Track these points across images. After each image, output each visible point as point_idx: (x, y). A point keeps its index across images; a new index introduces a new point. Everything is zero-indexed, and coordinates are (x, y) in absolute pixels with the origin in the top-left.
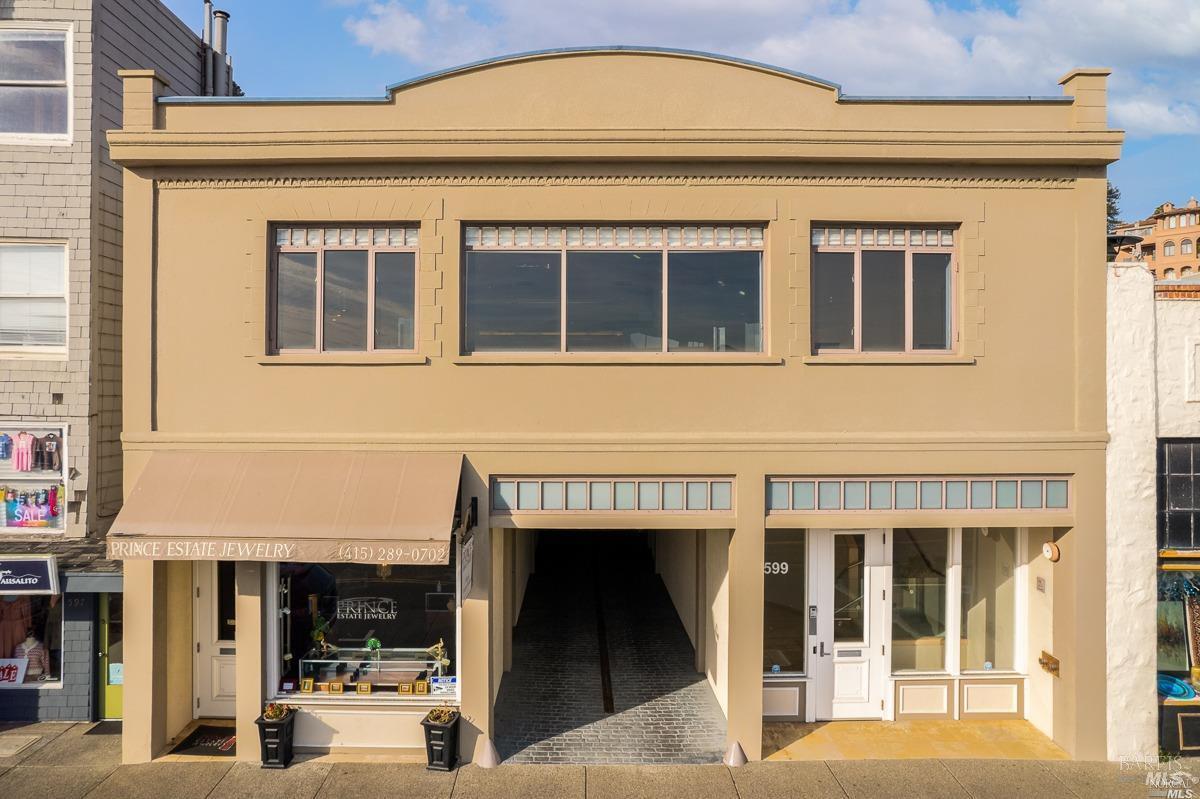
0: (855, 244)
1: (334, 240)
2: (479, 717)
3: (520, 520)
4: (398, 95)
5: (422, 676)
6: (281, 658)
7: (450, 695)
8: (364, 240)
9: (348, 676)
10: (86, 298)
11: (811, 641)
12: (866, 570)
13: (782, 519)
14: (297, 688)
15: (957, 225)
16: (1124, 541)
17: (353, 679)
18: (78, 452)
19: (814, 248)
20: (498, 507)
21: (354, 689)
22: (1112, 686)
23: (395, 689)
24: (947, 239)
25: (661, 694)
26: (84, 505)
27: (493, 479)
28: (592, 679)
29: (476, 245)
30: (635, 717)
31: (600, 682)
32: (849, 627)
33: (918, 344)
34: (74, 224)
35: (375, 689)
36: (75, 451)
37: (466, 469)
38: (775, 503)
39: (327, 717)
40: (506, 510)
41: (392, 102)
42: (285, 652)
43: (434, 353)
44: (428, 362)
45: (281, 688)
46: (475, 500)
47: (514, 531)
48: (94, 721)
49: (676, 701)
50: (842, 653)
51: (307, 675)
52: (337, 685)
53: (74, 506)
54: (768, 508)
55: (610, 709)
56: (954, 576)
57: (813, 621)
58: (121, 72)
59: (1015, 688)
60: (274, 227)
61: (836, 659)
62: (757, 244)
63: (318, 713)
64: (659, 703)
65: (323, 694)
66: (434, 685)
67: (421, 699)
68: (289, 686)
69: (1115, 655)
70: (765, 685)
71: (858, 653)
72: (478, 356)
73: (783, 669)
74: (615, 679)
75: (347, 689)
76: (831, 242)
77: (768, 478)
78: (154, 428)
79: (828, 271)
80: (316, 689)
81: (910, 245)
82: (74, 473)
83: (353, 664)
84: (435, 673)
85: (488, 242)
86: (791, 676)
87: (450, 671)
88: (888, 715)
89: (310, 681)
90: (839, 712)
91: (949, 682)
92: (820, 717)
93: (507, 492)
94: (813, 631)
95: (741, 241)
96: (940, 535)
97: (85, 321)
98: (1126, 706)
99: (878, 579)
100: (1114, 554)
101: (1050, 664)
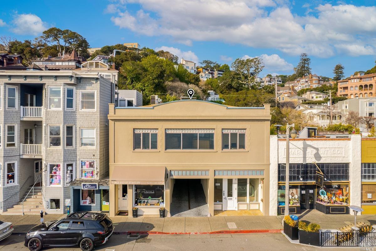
0: (229, 132)
1: (144, 131)
2: (168, 209)
3: (175, 177)
4: (155, 108)
5: (158, 203)
6: (135, 200)
7: (163, 206)
8: (149, 131)
9: (145, 203)
10: (99, 138)
11: (223, 197)
12: (233, 185)
13: (217, 177)
14: (137, 205)
15: (246, 129)
16: (272, 180)
17: (147, 203)
18: (97, 165)
19: (222, 132)
20: (171, 175)
21: (147, 205)
22: (270, 204)
23: (154, 205)
24: (245, 131)
25: (199, 206)
26: (99, 174)
27: (170, 171)
28: (187, 204)
29: (168, 133)
30: (194, 210)
31: (188, 204)
32: (230, 195)
33: (240, 148)
34: (96, 125)
35: (151, 205)
36: (97, 164)
37: (166, 170)
38: (216, 174)
39: (143, 209)
40: (172, 176)
41: (154, 109)
42: (136, 199)
43: (161, 150)
44: (160, 152)
45: (135, 205)
46: (167, 174)
47: (174, 179)
48: (101, 211)
49: (201, 208)
50: (229, 199)
51: (139, 203)
52: (144, 204)
53: (97, 174)
54: (215, 175)
55: (190, 209)
56: (248, 185)
57: (224, 193)
58: (109, 104)
59: (258, 205)
60: (134, 129)
61: (228, 200)
62: (213, 132)
63: (141, 209)
64: (198, 208)
65: (142, 206)
66: (160, 204)
67: (158, 206)
68: (136, 205)
69: (271, 199)
70: (214, 204)
71: (232, 199)
72: (168, 150)
73: (219, 202)
74: (191, 204)
75: (146, 205)
76: (225, 132)
77: (215, 170)
78: (114, 162)
79: (225, 136)
80: (141, 205)
81: (238, 132)
82: (97, 168)
83: (146, 201)
84: (161, 202)
85: (169, 132)
86: (220, 203)
87: (163, 202)
88: (237, 209)
89: (140, 204)
90: (228, 209)
91: (247, 204)
92: (225, 210)
93: (173, 173)
94: (224, 195)
95: (211, 132)
96: (246, 180)
97: (99, 142)
98: (273, 207)
99: (235, 186)
100: (271, 183)
101: (262, 200)
